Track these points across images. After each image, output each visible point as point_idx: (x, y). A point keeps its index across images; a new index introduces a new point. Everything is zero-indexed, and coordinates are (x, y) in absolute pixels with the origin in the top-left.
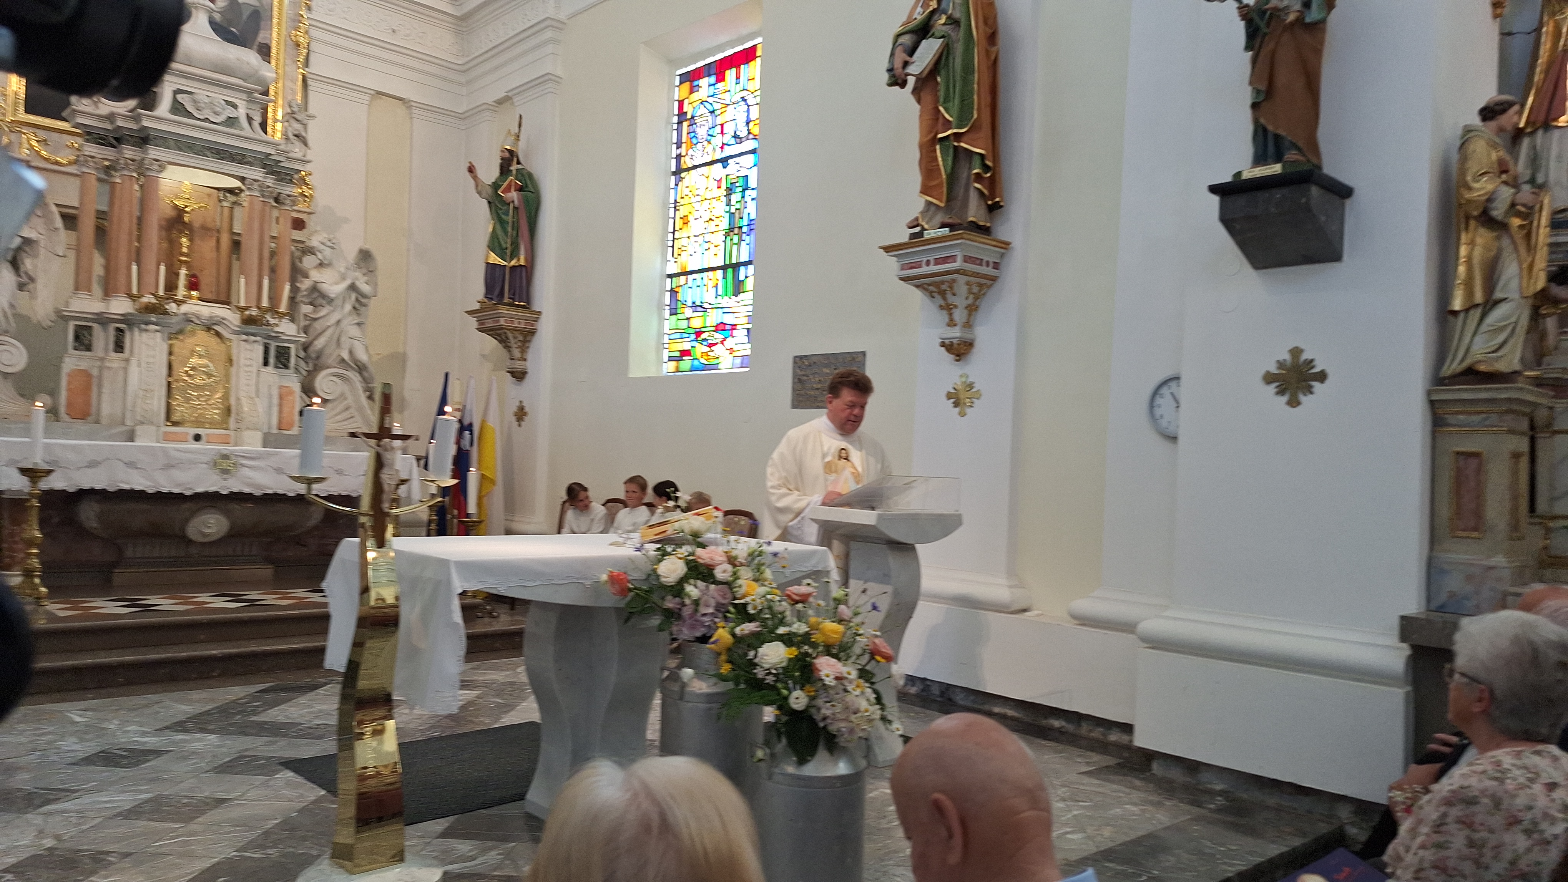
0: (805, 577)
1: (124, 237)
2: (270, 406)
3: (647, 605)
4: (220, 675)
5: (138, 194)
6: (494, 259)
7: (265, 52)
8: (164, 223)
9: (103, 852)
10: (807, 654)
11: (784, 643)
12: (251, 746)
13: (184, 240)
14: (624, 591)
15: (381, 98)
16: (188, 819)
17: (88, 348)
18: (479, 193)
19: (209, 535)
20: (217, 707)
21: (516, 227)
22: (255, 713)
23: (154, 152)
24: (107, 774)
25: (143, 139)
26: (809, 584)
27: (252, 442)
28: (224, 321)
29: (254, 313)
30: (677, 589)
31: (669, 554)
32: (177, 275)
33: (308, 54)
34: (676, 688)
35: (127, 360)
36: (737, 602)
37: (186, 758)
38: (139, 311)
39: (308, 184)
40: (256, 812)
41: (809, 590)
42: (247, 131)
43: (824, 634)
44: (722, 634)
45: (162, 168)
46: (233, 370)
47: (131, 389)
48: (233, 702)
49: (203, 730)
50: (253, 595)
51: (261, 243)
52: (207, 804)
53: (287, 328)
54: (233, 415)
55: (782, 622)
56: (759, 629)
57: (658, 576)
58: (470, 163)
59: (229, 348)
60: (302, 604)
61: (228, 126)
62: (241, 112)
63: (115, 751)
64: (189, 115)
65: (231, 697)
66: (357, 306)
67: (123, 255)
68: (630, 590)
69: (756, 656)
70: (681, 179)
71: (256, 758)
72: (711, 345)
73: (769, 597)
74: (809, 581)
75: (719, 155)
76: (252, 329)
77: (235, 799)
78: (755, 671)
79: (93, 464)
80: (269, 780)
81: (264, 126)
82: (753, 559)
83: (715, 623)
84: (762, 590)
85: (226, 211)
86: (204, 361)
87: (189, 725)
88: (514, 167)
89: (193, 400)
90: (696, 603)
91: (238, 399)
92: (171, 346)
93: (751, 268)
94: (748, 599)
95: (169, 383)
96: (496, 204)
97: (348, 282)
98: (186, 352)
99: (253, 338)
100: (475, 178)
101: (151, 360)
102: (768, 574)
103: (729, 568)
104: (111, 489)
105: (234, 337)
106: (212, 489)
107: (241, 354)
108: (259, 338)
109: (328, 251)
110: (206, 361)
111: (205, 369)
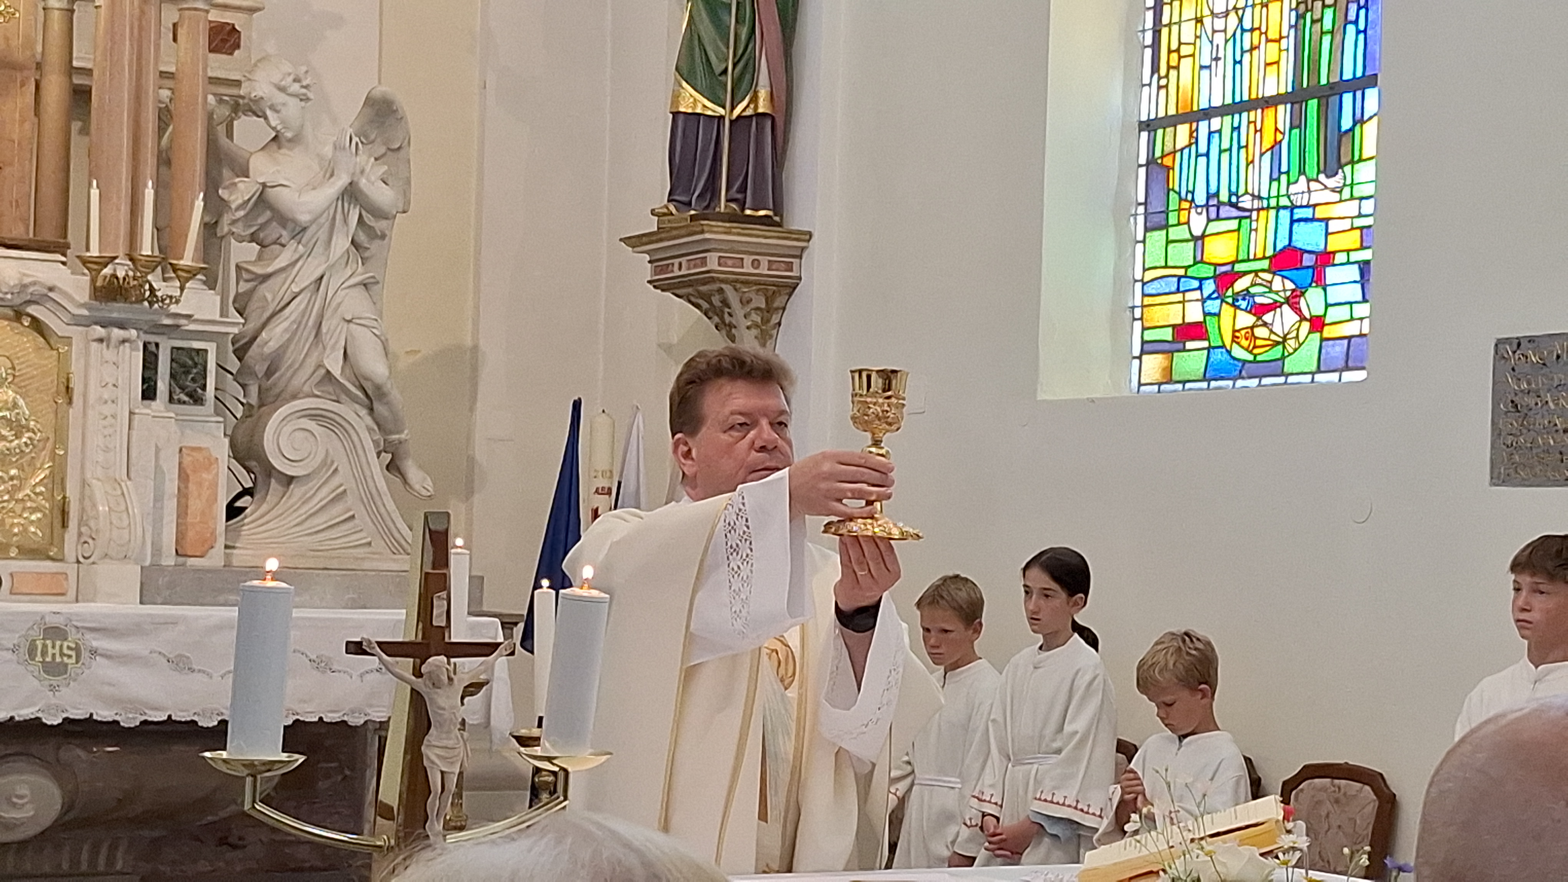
2: (159, 498)
6: (694, 101)
19: (19, 823)
21: (749, 13)
27: (115, 592)
28: (51, 294)
29: (121, 273)
46: (74, 412)
51: (138, 92)
53: (198, 305)
54: (73, 523)
59: (63, 360)
76: (117, 310)
85: (57, 19)
91: (84, 483)
93: (1371, 96)
97: (342, 181)
99: (117, 333)
105: (75, 332)
106: (24, 713)
107: (93, 374)
108: (134, 332)
109: (292, 107)
110: (10, 392)
111: (7, 414)
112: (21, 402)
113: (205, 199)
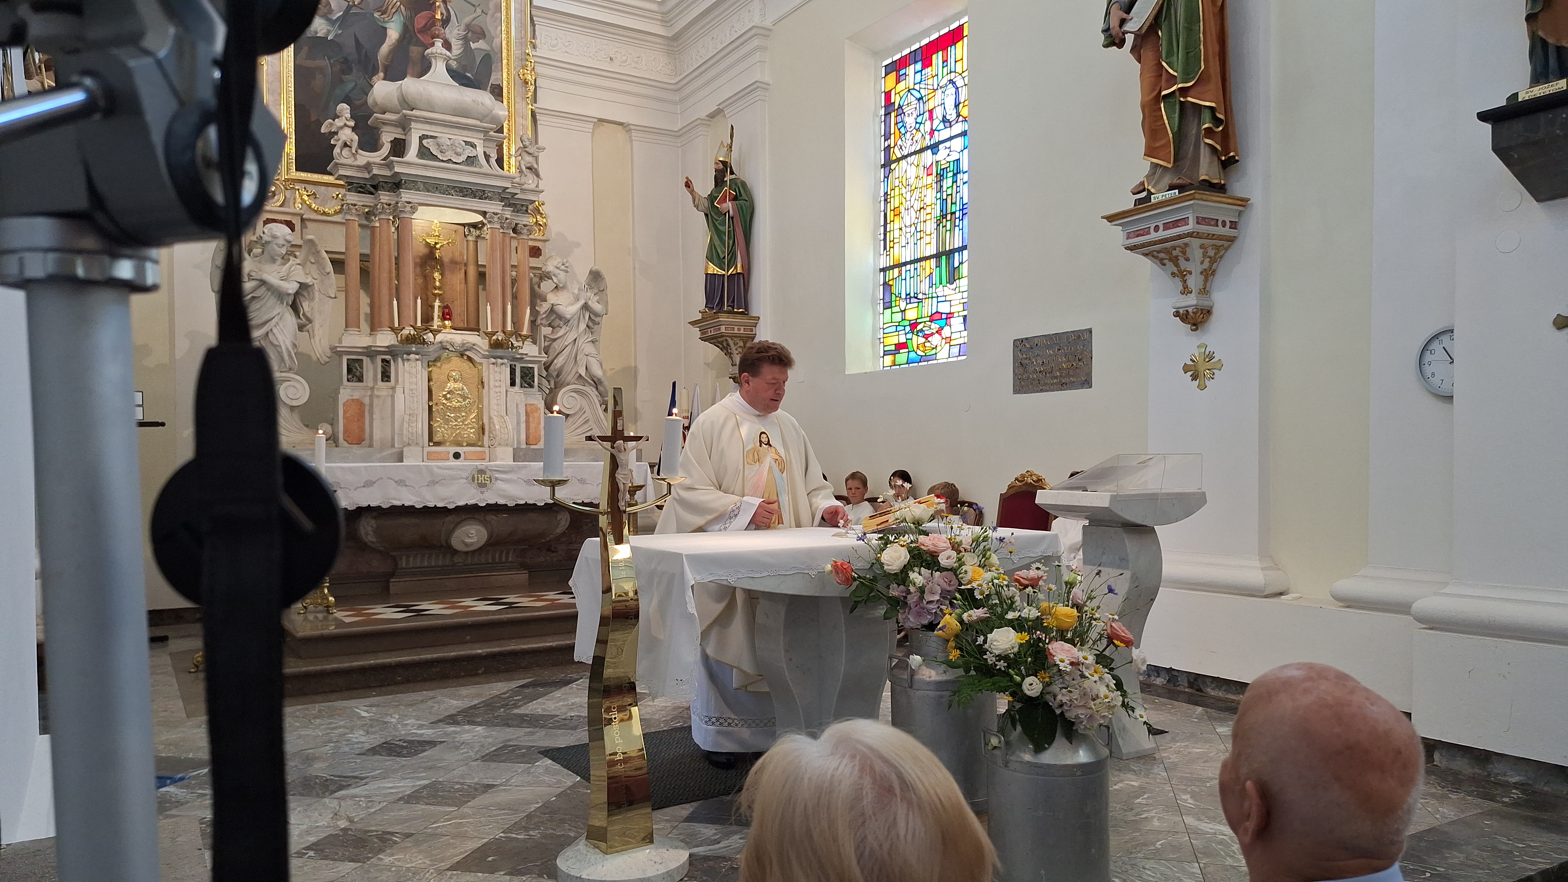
0: (1034, 562)
1: (385, 275)
2: (518, 423)
3: (873, 594)
4: (485, 673)
5: (396, 237)
6: (713, 269)
7: (497, 92)
8: (418, 260)
9: (389, 833)
10: (1040, 639)
11: (1014, 628)
12: (514, 737)
13: (437, 275)
14: (849, 580)
15: (603, 125)
16: (460, 804)
17: (360, 379)
18: (697, 207)
19: (472, 544)
20: (483, 702)
21: (732, 235)
22: (516, 706)
23: (406, 195)
24: (391, 762)
25: (396, 184)
26: (1038, 569)
27: (504, 458)
28: (474, 347)
29: (500, 338)
30: (902, 577)
31: (891, 542)
32: (432, 307)
33: (535, 89)
34: (905, 676)
35: (393, 388)
36: (963, 587)
37: (457, 748)
38: (402, 342)
39: (542, 214)
40: (520, 797)
41: (1040, 573)
42: (486, 168)
43: (1057, 619)
44: (950, 621)
45: (414, 209)
46: (485, 391)
47: (397, 415)
48: (497, 696)
49: (470, 723)
50: (511, 599)
51: (503, 272)
52: (476, 789)
53: (530, 350)
55: (1011, 607)
56: (988, 615)
57: (882, 565)
58: (687, 178)
59: (480, 371)
60: (553, 605)
61: (468, 165)
62: (480, 150)
63: (398, 743)
64: (435, 158)
65: (495, 692)
66: (591, 324)
67: (385, 291)
68: (854, 579)
69: (985, 641)
70: (891, 171)
71: (518, 747)
72: (926, 337)
73: (996, 581)
74: (1038, 565)
75: (927, 142)
76: (499, 352)
77: (501, 785)
78: (984, 657)
79: (368, 484)
80: (529, 768)
81: (500, 162)
82: (978, 545)
83: (941, 610)
84: (989, 575)
85: (471, 244)
86: (459, 385)
87: (460, 718)
88: (728, 178)
89: (451, 421)
90: (922, 590)
91: (490, 418)
92: (430, 373)
93: (965, 252)
94: (975, 585)
95: (430, 408)
96: (713, 215)
97: (582, 302)
98: (444, 378)
99: (500, 361)
100: (692, 192)
101: (415, 387)
102: (994, 559)
103: (954, 554)
104: (385, 506)
105: (484, 361)
106: (472, 502)
107: (491, 376)
108: (506, 361)
109: (562, 275)
110: (461, 385)
111: (460, 392)
112: (465, 388)
113: (530, 309)
